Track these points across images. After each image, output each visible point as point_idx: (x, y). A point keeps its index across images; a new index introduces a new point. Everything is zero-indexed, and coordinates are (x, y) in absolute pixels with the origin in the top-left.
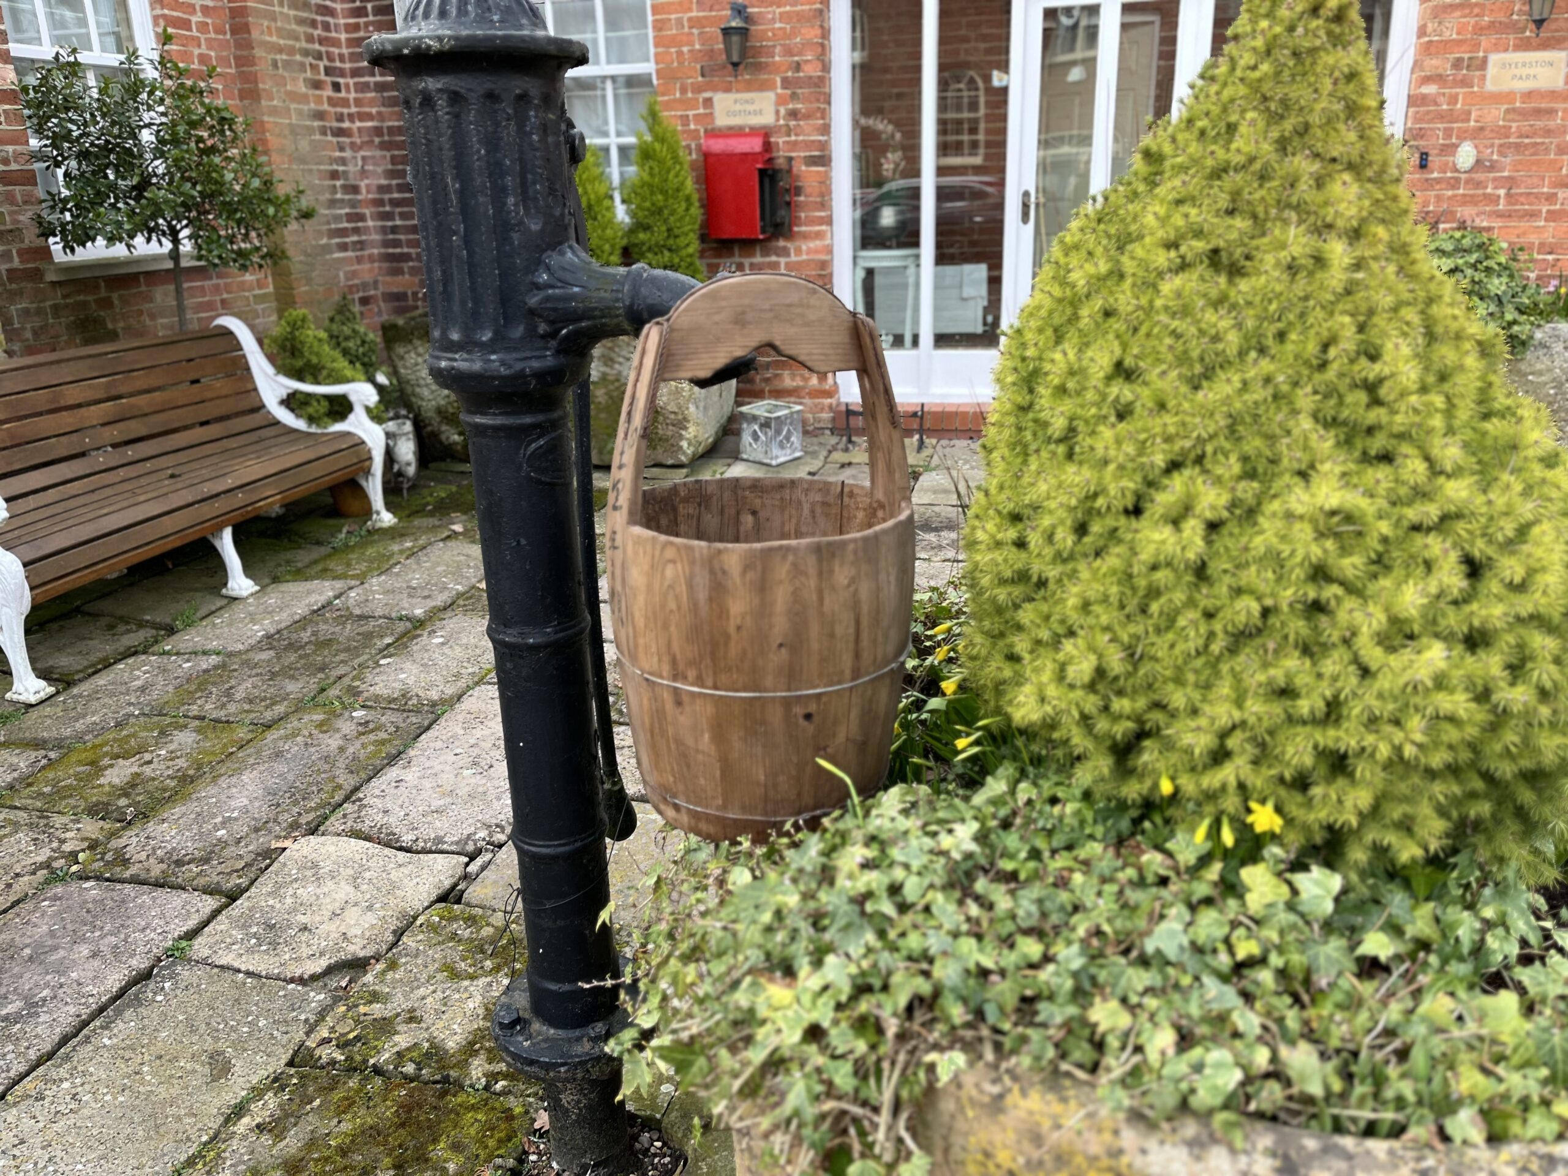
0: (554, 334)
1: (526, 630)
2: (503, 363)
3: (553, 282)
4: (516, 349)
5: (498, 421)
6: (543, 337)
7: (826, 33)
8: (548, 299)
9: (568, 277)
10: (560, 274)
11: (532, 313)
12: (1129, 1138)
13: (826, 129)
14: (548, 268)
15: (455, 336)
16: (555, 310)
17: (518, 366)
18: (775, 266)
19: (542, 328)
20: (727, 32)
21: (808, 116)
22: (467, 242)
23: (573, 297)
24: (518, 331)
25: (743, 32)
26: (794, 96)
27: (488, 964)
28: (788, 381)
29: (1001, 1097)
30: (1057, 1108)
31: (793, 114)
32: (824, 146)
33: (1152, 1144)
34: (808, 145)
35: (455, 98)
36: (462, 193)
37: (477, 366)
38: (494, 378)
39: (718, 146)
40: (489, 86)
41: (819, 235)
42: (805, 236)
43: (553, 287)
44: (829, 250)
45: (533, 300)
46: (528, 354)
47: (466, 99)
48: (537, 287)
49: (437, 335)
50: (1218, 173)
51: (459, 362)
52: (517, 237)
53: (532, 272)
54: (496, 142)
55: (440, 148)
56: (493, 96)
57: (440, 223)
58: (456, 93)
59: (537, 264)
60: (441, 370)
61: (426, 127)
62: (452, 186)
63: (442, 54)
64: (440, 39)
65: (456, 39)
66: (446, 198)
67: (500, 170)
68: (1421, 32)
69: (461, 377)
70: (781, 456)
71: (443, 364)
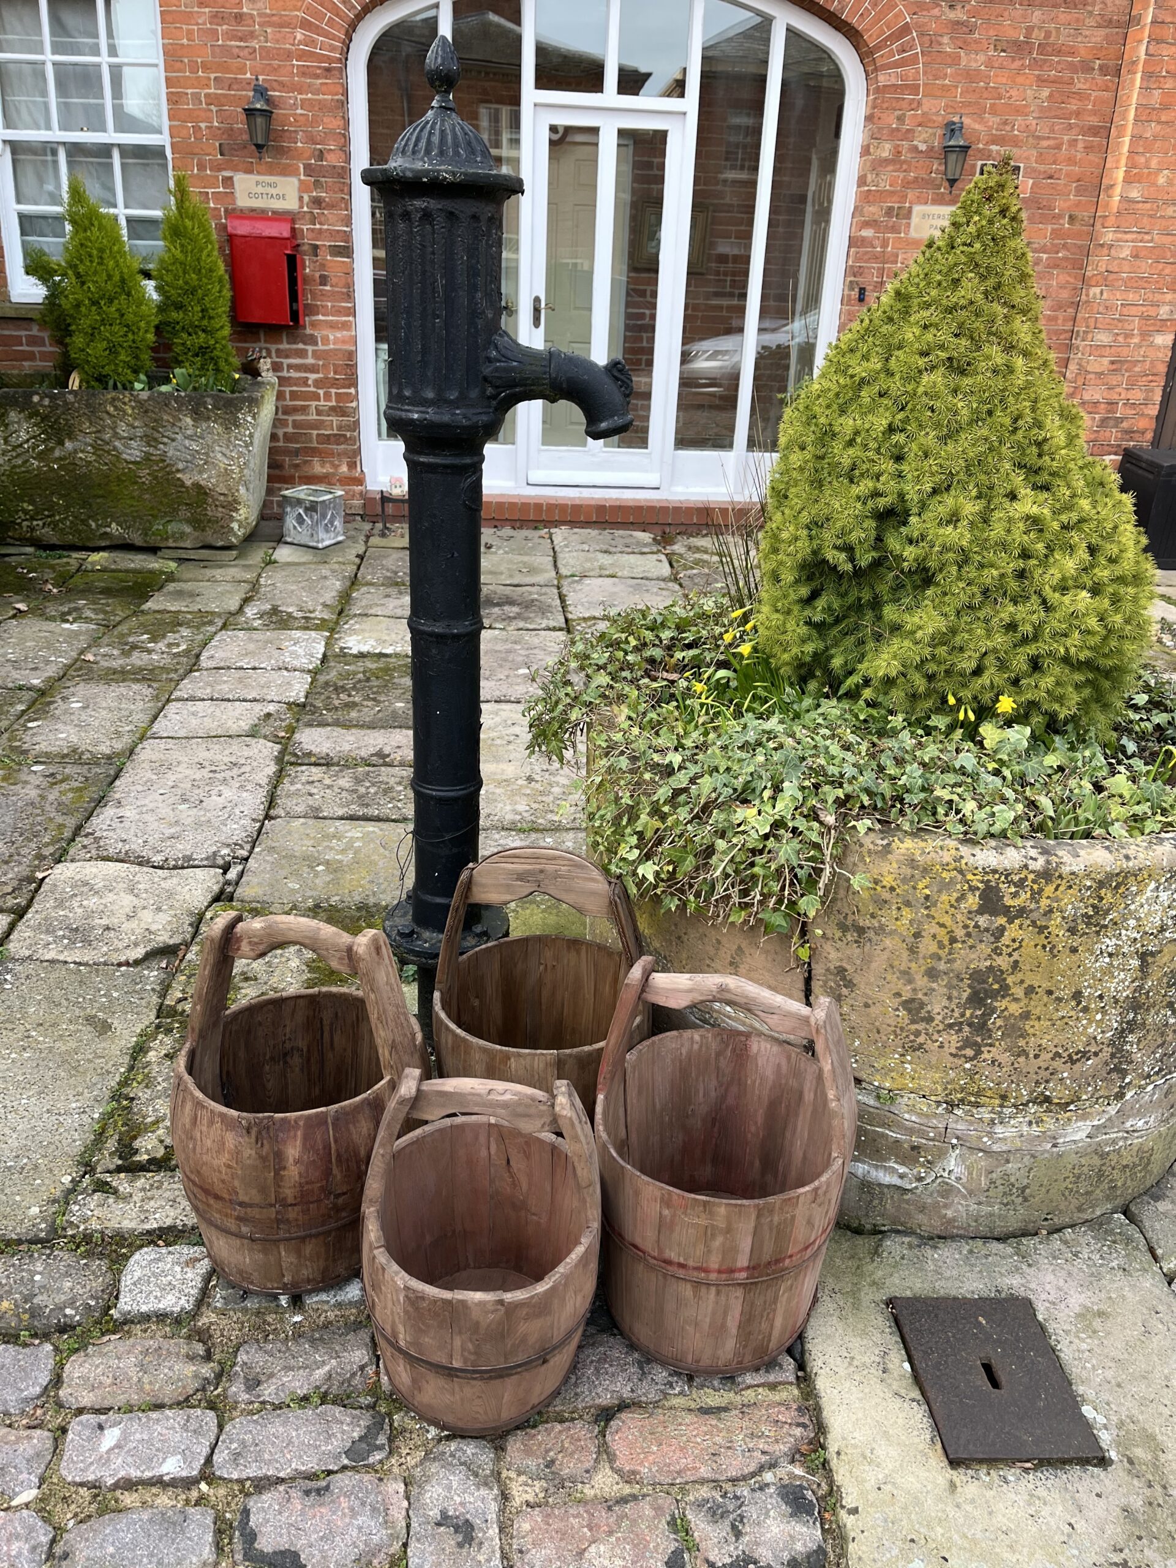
0: (494, 397)
2: (464, 416)
3: (499, 357)
4: (472, 406)
5: (448, 461)
6: (489, 398)
7: (345, 124)
8: (497, 369)
9: (509, 354)
10: (503, 351)
11: (485, 379)
12: (965, 850)
13: (348, 221)
14: (496, 347)
15: (430, 394)
16: (501, 378)
17: (475, 419)
18: (302, 354)
19: (490, 391)
20: (250, 112)
21: (331, 206)
22: (447, 325)
23: (513, 369)
24: (474, 394)
25: (267, 114)
26: (317, 184)
28: (318, 468)
29: (889, 845)
30: (922, 844)
31: (317, 202)
32: (348, 237)
33: (977, 850)
34: (333, 234)
35: (451, 216)
36: (446, 288)
37: (446, 418)
38: (458, 426)
39: (242, 228)
40: (474, 210)
41: (346, 326)
42: (332, 326)
43: (499, 361)
44: (354, 341)
45: (487, 370)
46: (480, 410)
47: (457, 218)
48: (490, 360)
49: (407, 393)
50: (950, 310)
51: (431, 414)
52: (480, 323)
53: (486, 349)
54: (472, 252)
55: (433, 253)
56: (475, 218)
57: (425, 309)
58: (451, 213)
59: (489, 343)
60: (413, 420)
61: (423, 236)
62: (440, 282)
63: (452, 184)
64: (454, 174)
65: (466, 174)
66: (434, 291)
67: (473, 272)
68: (862, 181)
69: (432, 426)
70: (326, 540)
71: (416, 416)
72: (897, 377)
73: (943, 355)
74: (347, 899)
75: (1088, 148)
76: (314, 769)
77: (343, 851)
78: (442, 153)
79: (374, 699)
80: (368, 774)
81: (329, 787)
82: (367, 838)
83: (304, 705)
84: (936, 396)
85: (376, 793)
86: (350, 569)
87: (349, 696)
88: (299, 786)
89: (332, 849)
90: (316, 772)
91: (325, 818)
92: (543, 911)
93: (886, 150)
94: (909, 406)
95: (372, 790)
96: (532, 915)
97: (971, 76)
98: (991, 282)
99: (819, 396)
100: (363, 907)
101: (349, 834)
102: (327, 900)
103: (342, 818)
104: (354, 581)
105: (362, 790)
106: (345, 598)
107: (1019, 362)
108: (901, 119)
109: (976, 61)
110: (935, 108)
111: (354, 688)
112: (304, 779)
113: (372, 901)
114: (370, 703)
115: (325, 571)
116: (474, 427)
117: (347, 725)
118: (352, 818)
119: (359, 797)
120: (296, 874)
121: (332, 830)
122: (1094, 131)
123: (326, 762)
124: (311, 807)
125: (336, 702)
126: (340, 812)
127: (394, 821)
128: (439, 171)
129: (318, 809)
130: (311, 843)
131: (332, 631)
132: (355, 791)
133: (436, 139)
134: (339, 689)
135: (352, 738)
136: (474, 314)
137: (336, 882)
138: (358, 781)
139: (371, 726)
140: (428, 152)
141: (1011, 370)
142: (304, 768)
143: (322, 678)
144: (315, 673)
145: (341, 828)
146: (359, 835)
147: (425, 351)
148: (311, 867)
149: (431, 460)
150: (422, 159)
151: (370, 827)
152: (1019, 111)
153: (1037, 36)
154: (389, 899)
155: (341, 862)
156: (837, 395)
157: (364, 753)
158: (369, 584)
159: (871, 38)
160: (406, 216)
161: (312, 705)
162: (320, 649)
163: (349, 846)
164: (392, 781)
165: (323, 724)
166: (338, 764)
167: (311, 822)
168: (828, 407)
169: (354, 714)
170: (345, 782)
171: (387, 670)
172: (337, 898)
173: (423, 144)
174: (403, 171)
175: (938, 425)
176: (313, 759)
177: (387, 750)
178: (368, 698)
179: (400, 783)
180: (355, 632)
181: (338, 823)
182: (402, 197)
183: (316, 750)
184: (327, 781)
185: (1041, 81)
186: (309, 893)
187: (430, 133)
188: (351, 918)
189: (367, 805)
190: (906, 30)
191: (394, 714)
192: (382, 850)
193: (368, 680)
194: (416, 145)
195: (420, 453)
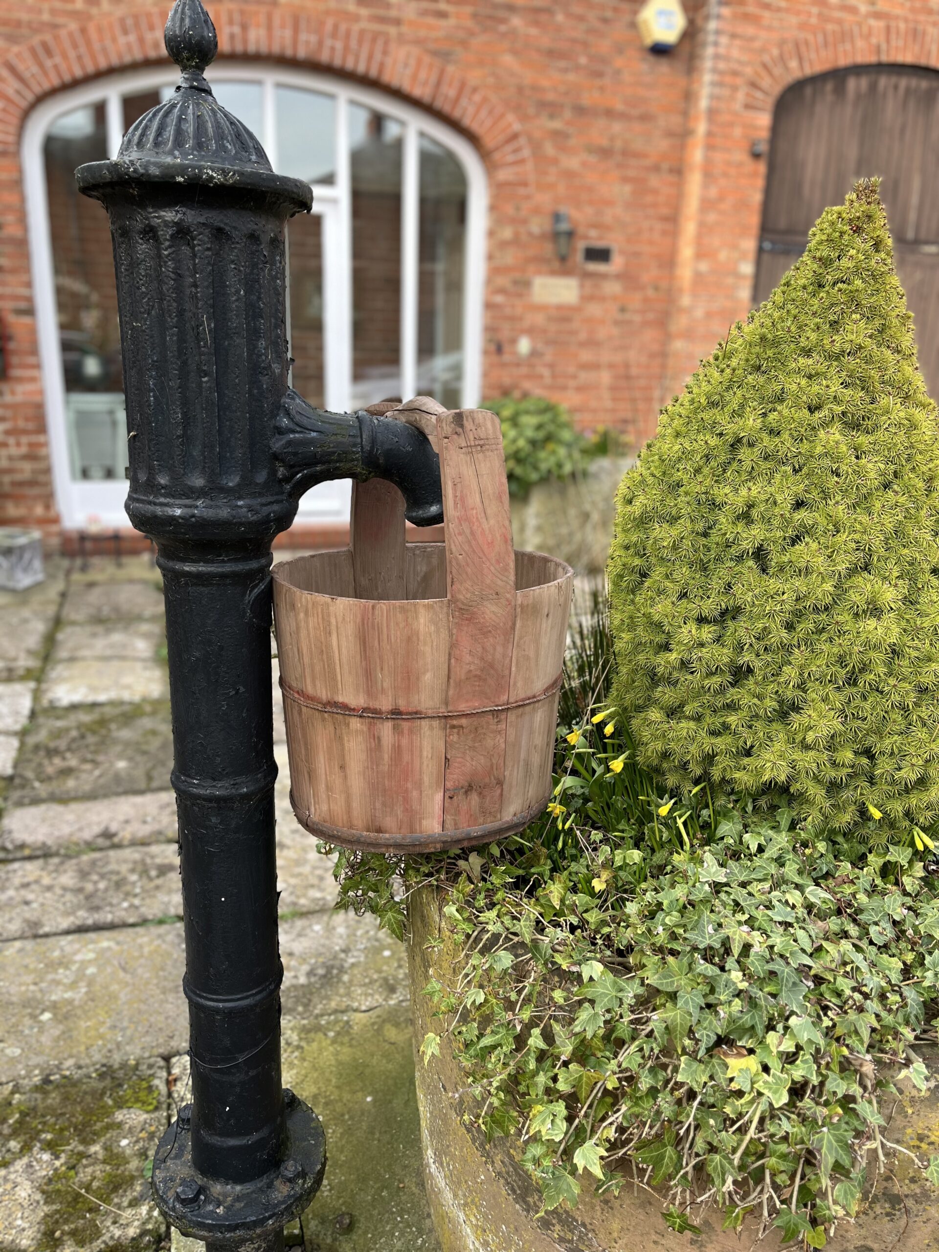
0: (287, 479)
1: (239, 780)
2: (250, 509)
3: (292, 426)
4: (261, 495)
5: (228, 568)
6: (280, 481)
7: (23, 199)
8: (290, 443)
9: (305, 422)
10: (298, 418)
11: (275, 457)
14: (288, 413)
15: (198, 481)
16: (295, 454)
17: (265, 510)
19: (281, 472)
22: (219, 385)
23: (312, 442)
24: (261, 477)
27: (14, 1145)
28: (12, 510)
32: (30, 300)
34: (16, 298)
35: (219, 233)
36: (215, 332)
37: (224, 513)
38: (241, 524)
41: (33, 380)
42: (20, 380)
43: (293, 432)
44: (41, 392)
45: (277, 444)
46: (271, 499)
47: (229, 237)
48: (280, 431)
49: (163, 480)
50: (837, 357)
51: (201, 508)
52: (265, 381)
53: (274, 416)
54: (251, 284)
55: (195, 286)
56: (253, 237)
57: (185, 363)
58: (220, 230)
59: (278, 408)
60: (173, 518)
61: (177, 261)
62: (207, 325)
63: (221, 189)
64: (224, 172)
65: (241, 174)
66: (198, 337)
67: (253, 312)
68: (490, 257)
69: (203, 524)
70: (25, 581)
71: (178, 512)
72: (786, 435)
73: (838, 409)
74: (85, 1061)
75: (664, 233)
76: (29, 866)
77: (73, 985)
78: (199, 146)
79: (93, 761)
80: (93, 863)
81: (49, 888)
82: (102, 959)
83: (11, 779)
84: (838, 459)
85: (106, 890)
86: (51, 610)
87: (64, 759)
88: (11, 893)
89: (57, 983)
90: (31, 870)
91: (47, 935)
92: (334, 1042)
93: (507, 233)
94: (805, 470)
95: (102, 885)
96: (320, 1050)
97: (569, 175)
98: (877, 322)
99: (680, 459)
100: (107, 1072)
101: (78, 957)
102: (58, 1067)
103: (68, 932)
104: (57, 623)
105: (89, 887)
106: (50, 641)
107: (919, 415)
108: (518, 209)
109: (573, 163)
110: (544, 199)
111: (69, 749)
112: (17, 881)
113: (116, 1059)
114: (88, 766)
115: (26, 613)
116: (266, 521)
117: (63, 800)
118: (81, 930)
119: (88, 897)
120: (14, 1031)
121: (57, 954)
122: (666, 219)
123: (43, 853)
124: (26, 921)
125: (50, 770)
126: (65, 923)
127: (133, 925)
128: (201, 168)
129: (37, 924)
130: (29, 979)
131: (39, 680)
132: (80, 890)
133: (190, 128)
134: (52, 753)
135: (71, 817)
136: (256, 369)
137: (67, 1036)
138: (83, 875)
139: (91, 796)
140: (179, 142)
141: (913, 426)
142: (16, 865)
143: (31, 740)
144: (23, 734)
145: (68, 949)
146: (91, 956)
147: (187, 422)
148: (34, 1017)
149: (202, 568)
150: (171, 153)
151: (105, 941)
152: (610, 203)
153: (618, 144)
154: (138, 1052)
155: (70, 1002)
156: (707, 457)
157: (87, 835)
158: (73, 623)
159: (489, 142)
160: (150, 232)
161: (22, 777)
162: (26, 704)
163: (80, 975)
164: (124, 868)
165: (36, 801)
166: (57, 854)
167: (29, 945)
168: (698, 471)
169: (71, 783)
170: (68, 879)
171: (103, 722)
172: (70, 1062)
173: (170, 132)
174: (146, 166)
175: (845, 492)
176: (27, 852)
177: (114, 828)
178: (84, 761)
179: (133, 871)
180: (61, 680)
181: (64, 941)
182: (143, 206)
183: (29, 839)
184: (46, 881)
185: (625, 180)
186: (35, 1060)
187: (180, 120)
188: (93, 1093)
189: (97, 909)
190: (515, 137)
191: (117, 778)
192: (121, 974)
193: (83, 737)
194: (159, 133)
195: (184, 560)
